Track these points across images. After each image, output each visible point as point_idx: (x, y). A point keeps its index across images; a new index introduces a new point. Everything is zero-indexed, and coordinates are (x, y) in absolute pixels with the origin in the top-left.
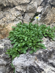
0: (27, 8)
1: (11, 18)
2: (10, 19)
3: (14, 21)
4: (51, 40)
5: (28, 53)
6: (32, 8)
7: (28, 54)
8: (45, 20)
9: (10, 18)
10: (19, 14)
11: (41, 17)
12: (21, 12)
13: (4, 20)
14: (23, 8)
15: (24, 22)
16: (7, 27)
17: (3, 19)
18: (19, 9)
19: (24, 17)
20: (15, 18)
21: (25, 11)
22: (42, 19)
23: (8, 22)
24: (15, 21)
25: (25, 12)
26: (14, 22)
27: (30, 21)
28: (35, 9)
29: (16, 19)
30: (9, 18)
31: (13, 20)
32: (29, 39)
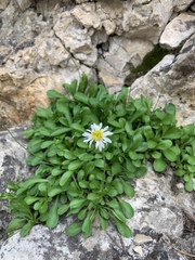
0: (122, 18)
1: (49, 53)
2: (46, 58)
3: (59, 66)
4: (180, 186)
5: (64, 227)
6: (142, 24)
7: (60, 234)
8: (185, 88)
9: (47, 55)
10: (82, 44)
11: (170, 72)
12: (92, 32)
13: (27, 58)
14: (103, 16)
15: (100, 75)
16: (31, 89)
17: (23, 52)
18: (83, 22)
19: (106, 54)
20: (66, 56)
21: (110, 31)
22: (175, 82)
23: (39, 67)
24: (67, 66)
25: (113, 35)
26: (60, 70)
27: (128, 73)
28: (155, 27)
29: (68, 60)
30: (43, 55)
31: (56, 63)
32: (81, 174)
